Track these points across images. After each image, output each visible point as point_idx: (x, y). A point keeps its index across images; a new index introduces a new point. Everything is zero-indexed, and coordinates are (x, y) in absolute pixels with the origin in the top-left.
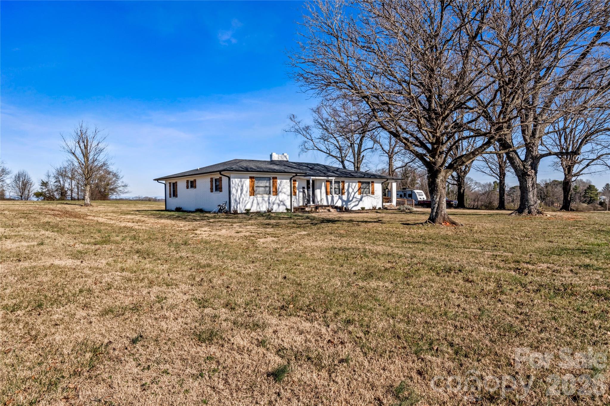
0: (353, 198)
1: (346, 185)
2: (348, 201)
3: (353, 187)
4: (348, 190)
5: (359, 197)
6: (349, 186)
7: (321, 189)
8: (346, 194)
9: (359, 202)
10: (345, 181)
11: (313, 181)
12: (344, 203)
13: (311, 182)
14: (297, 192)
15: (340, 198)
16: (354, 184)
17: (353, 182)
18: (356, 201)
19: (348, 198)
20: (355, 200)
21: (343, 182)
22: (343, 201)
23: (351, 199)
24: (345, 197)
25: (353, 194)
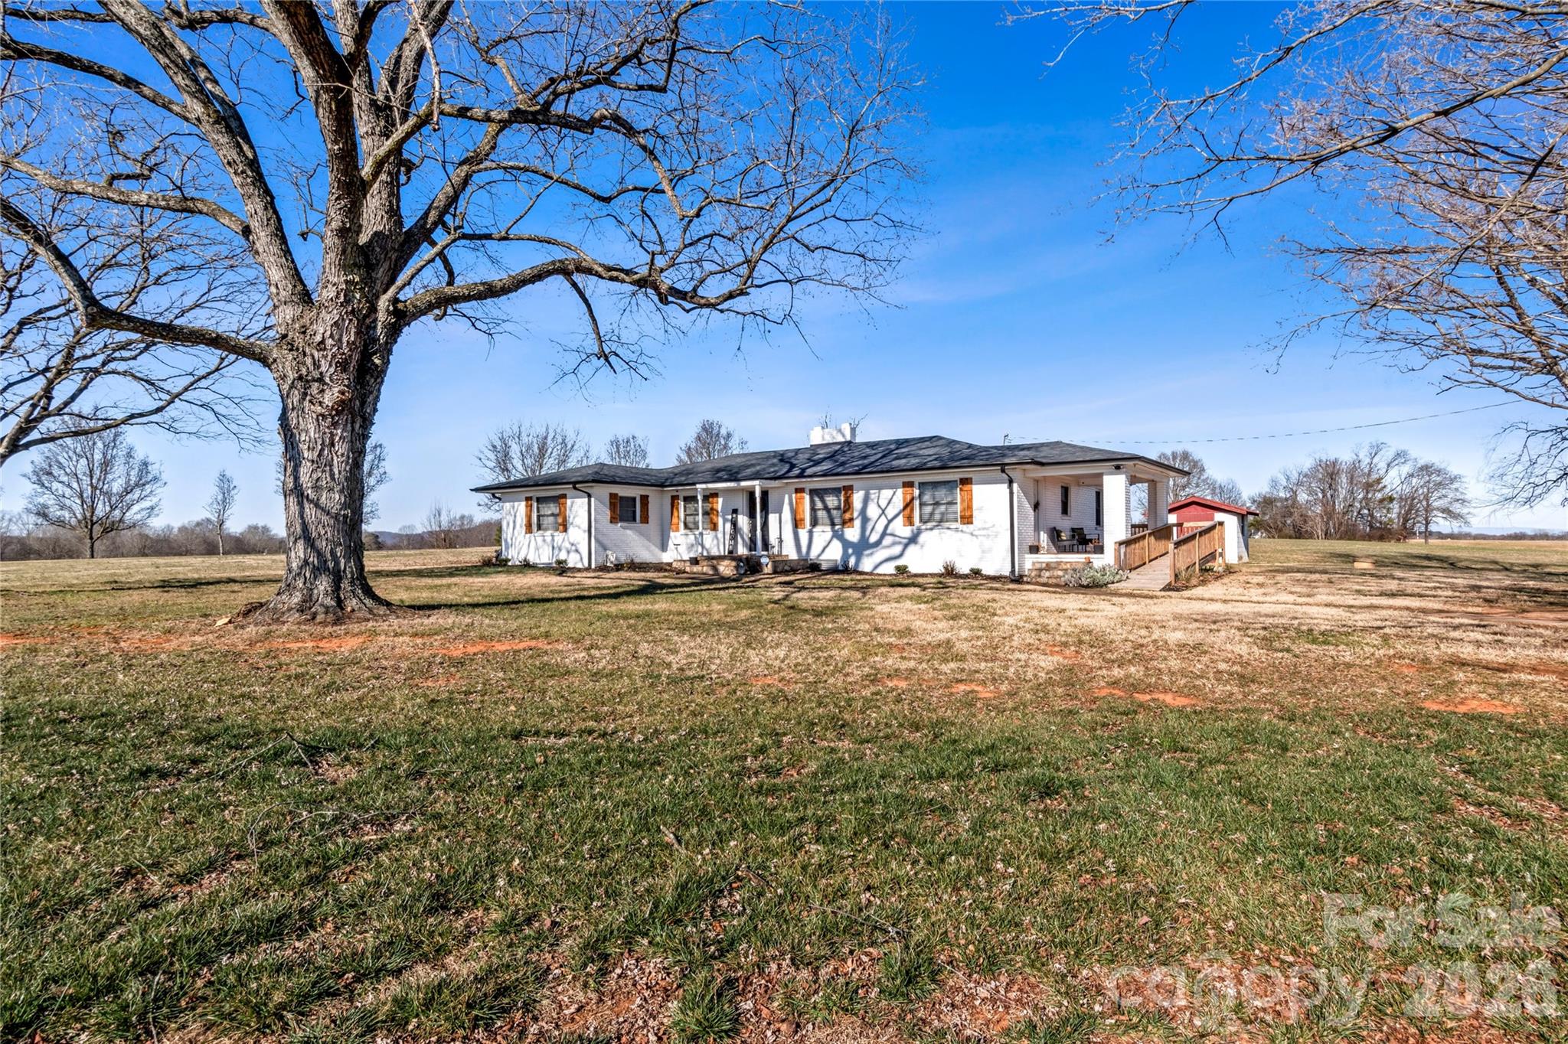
0: (884, 534)
1: (857, 498)
2: (863, 546)
3: (883, 504)
4: (863, 512)
5: (906, 532)
6: (866, 501)
7: (780, 513)
8: (857, 523)
9: (906, 546)
10: (856, 484)
11: (765, 494)
12: (850, 551)
13: (758, 494)
14: (720, 521)
15: (838, 536)
16: (886, 494)
17: (880, 489)
18: (894, 544)
19: (864, 538)
20: (888, 540)
21: (849, 489)
22: (846, 544)
23: (873, 538)
24: (852, 534)
25: (883, 521)
